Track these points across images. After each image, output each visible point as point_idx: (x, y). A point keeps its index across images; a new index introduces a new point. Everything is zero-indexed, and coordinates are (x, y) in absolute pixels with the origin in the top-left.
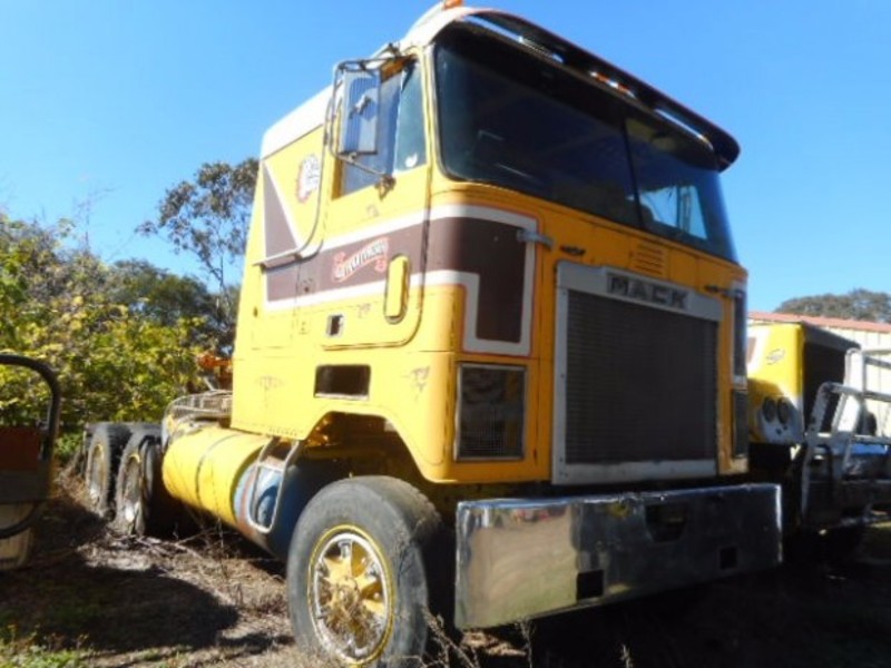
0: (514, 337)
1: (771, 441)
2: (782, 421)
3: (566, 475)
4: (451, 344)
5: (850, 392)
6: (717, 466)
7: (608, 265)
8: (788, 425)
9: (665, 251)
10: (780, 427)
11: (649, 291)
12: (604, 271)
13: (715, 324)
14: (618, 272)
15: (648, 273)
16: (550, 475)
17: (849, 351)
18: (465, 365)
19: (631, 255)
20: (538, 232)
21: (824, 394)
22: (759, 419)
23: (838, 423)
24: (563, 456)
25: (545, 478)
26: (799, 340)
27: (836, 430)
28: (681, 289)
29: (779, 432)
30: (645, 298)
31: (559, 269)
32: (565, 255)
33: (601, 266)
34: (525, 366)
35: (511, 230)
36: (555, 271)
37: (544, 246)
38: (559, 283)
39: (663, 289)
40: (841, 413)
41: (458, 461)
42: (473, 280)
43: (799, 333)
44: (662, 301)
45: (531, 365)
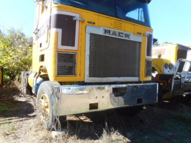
0: (73, 45)
1: (166, 74)
2: (170, 69)
3: (89, 80)
4: (55, 47)
5: (187, 61)
6: (139, 79)
7: (103, 27)
8: (172, 70)
9: (123, 23)
10: (170, 70)
11: (117, 34)
12: (102, 28)
13: (140, 43)
14: (107, 29)
15: (118, 29)
16: (84, 80)
17: (188, 51)
18: (58, 52)
19: (111, 24)
20: (80, 18)
21: (179, 61)
22: (163, 68)
23: (184, 69)
24: (88, 75)
25: (83, 80)
26: (176, 48)
27: (184, 71)
28: (128, 33)
29: (169, 72)
30: (116, 36)
31: (87, 27)
32: (89, 24)
33: (101, 27)
34: (76, 53)
35: (72, 17)
36: (86, 28)
37: (82, 22)
38: (87, 31)
39: (122, 33)
40: (185, 67)
41: (57, 76)
42: (60, 31)
43: (176, 47)
44: (122, 37)
45: (78, 53)
